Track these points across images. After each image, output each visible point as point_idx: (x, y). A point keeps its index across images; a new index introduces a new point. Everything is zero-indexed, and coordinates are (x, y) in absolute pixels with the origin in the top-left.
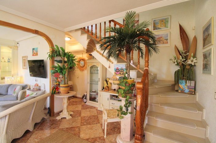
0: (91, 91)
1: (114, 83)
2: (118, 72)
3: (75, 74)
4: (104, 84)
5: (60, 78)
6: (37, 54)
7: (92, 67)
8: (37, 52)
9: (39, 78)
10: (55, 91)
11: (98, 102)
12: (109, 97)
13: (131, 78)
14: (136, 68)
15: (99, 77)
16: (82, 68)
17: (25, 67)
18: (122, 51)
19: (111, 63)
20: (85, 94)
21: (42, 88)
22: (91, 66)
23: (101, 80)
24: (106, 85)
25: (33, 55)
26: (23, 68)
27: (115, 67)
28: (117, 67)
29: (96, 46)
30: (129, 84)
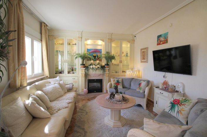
6: (166, 41)
8: (166, 38)
17: (145, 60)
26: (142, 62)
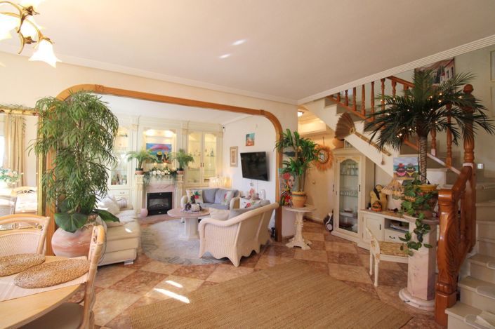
0: (342, 210)
1: (393, 195)
2: (401, 172)
3: (309, 176)
4: (371, 197)
5: (290, 180)
6: (253, 144)
7: (343, 164)
8: (253, 140)
9: (256, 181)
10: (284, 202)
11: (357, 232)
12: (382, 223)
13: (429, 183)
14: (443, 163)
15: (360, 183)
16: (323, 166)
17: (235, 164)
18: (410, 132)
19: (386, 156)
20: (330, 215)
21: (261, 197)
22: (342, 161)
23: (363, 189)
24: (374, 199)
25: (247, 145)
26: (231, 165)
27: (394, 162)
28: (401, 162)
29: (354, 125)
30: (424, 193)
